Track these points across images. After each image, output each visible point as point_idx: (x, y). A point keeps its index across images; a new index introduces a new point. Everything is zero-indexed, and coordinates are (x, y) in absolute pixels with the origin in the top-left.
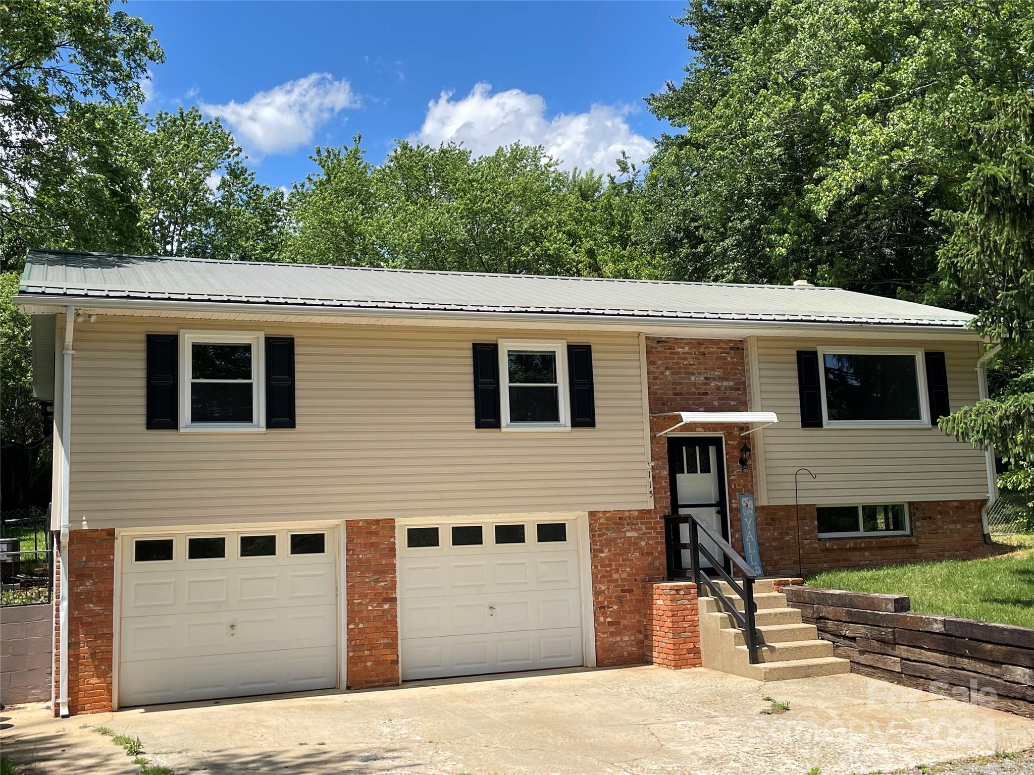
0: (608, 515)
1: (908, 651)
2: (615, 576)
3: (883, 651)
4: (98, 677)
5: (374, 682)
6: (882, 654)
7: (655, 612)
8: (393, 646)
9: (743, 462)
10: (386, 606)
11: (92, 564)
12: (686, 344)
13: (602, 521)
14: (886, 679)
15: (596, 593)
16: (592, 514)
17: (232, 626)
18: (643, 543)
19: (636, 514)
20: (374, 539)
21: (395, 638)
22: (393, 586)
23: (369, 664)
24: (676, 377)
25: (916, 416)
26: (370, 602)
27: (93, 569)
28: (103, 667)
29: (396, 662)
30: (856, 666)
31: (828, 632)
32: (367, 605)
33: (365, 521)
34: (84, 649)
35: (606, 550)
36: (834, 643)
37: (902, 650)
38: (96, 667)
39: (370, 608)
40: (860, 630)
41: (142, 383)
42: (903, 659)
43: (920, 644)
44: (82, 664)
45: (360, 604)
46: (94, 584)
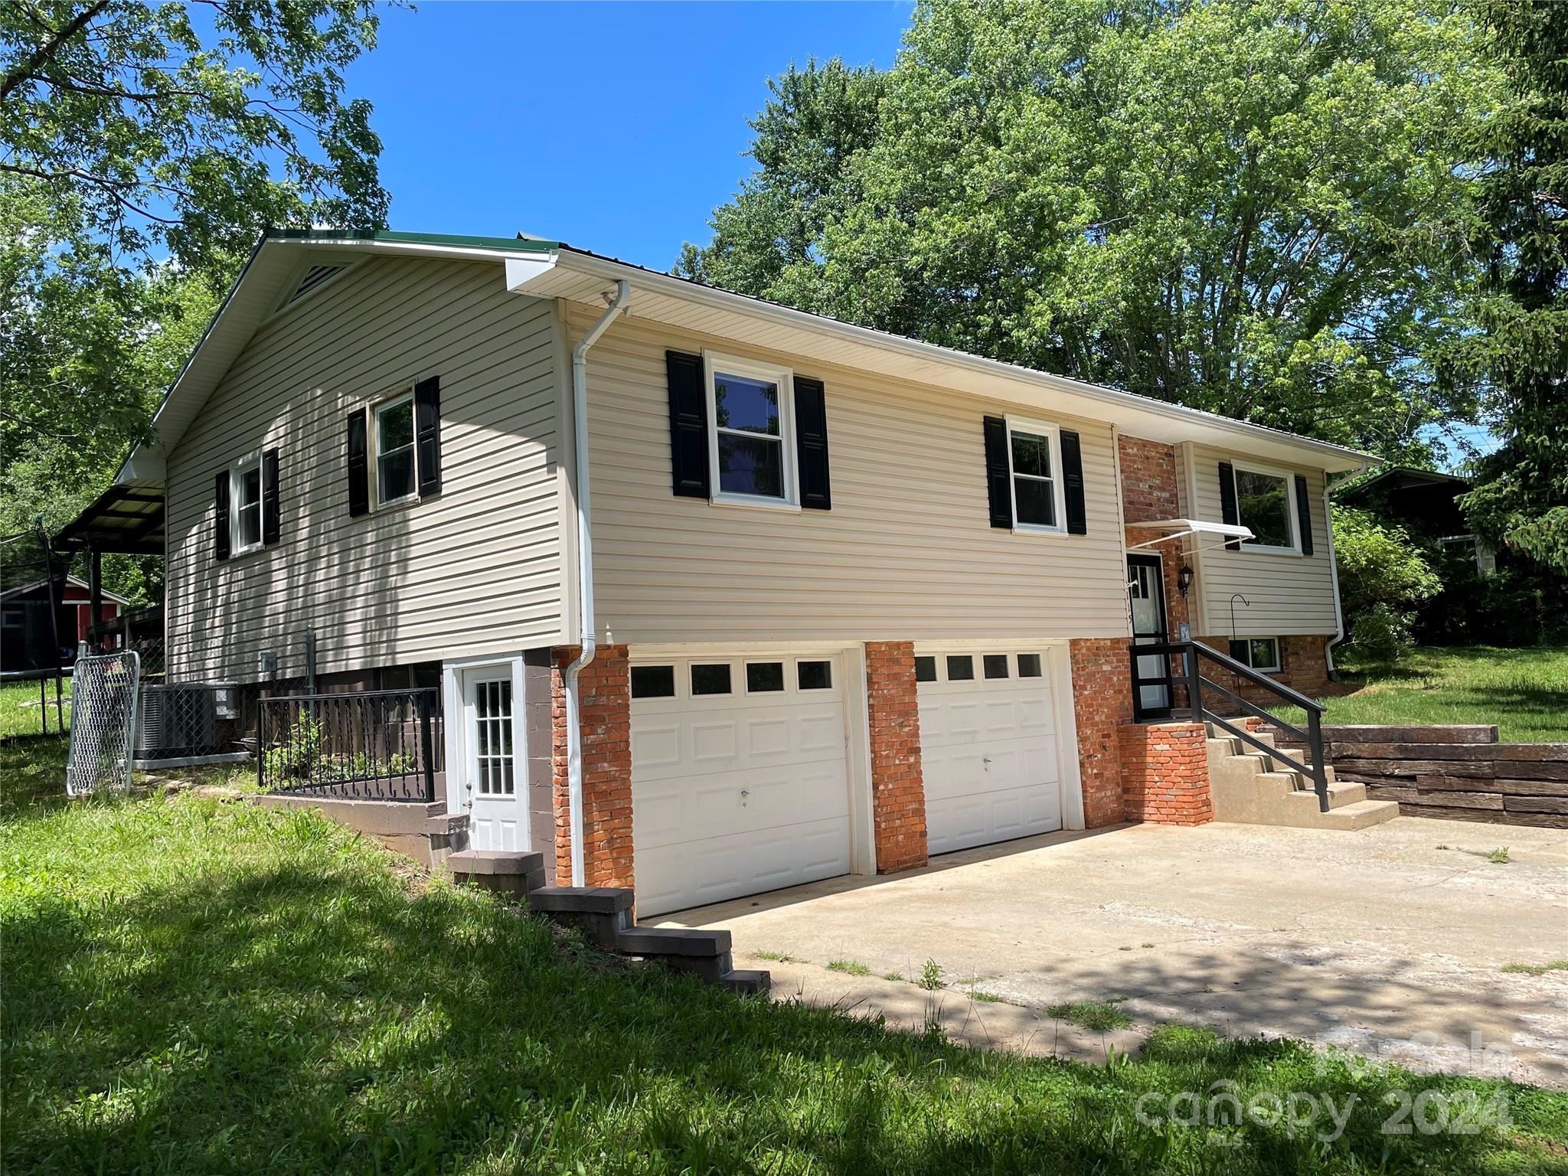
0: (1088, 644)
1: (1517, 785)
2: (1097, 718)
3: (1468, 788)
4: (618, 878)
5: (906, 862)
6: (1466, 791)
7: (1149, 760)
8: (920, 812)
9: (1182, 586)
10: (912, 760)
11: (604, 700)
12: (1135, 444)
13: (1084, 651)
14: (1469, 820)
15: (1082, 740)
16: (1074, 643)
17: (744, 793)
18: (1115, 679)
19: (1109, 643)
20: (896, 669)
21: (921, 802)
22: (915, 734)
23: (901, 837)
24: (1129, 482)
25: (1288, 544)
26: (897, 753)
27: (606, 708)
28: (623, 861)
29: (924, 834)
30: (1409, 808)
31: (1358, 773)
32: (894, 758)
33: (887, 644)
34: (600, 833)
35: (1089, 687)
36: (1367, 784)
37: (1509, 785)
38: (615, 860)
39: (897, 762)
40: (1423, 767)
41: (664, 424)
42: (1505, 794)
43: (1543, 776)
44: (599, 859)
45: (888, 756)
46: (608, 731)
